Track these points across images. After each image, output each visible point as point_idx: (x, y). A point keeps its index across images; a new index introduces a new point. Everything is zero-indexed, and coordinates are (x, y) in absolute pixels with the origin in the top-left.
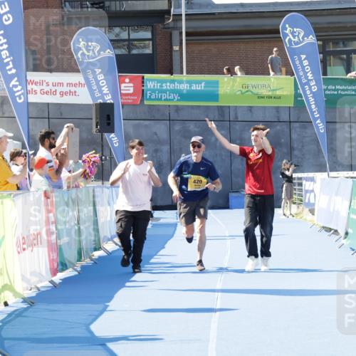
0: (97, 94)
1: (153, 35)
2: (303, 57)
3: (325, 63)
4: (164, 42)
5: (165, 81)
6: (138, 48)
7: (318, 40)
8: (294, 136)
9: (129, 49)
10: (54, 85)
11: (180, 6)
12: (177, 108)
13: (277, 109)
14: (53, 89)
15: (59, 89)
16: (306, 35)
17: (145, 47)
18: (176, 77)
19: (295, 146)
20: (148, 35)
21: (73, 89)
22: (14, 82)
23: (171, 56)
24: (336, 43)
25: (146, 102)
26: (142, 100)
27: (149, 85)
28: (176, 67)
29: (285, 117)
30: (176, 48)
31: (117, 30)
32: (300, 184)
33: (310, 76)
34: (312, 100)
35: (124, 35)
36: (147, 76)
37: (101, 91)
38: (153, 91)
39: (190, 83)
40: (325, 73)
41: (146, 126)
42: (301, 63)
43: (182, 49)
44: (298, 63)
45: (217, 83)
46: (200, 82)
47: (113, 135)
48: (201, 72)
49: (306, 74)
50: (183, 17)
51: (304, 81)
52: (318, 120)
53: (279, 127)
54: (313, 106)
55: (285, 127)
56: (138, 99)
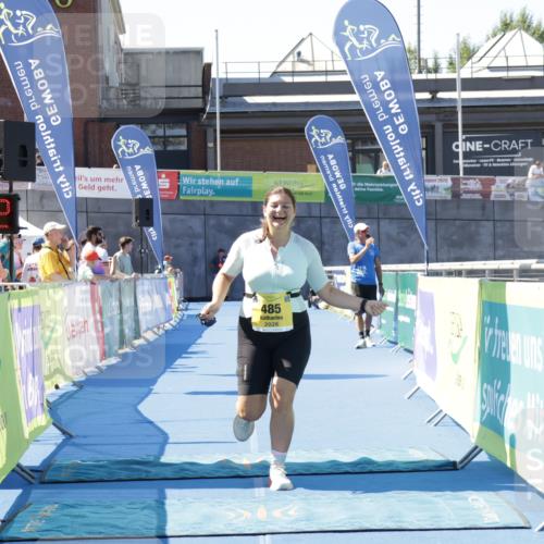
0: (137, 190)
1: (188, 132)
2: (330, 157)
3: (354, 161)
4: (199, 138)
5: (198, 177)
6: (173, 144)
7: (347, 139)
8: (325, 231)
9: (165, 145)
10: (92, 180)
11: (213, 105)
12: (212, 203)
13: (309, 205)
14: (92, 184)
15: (97, 184)
16: (334, 136)
17: (180, 143)
18: (210, 172)
19: (326, 240)
20: (183, 132)
21: (111, 184)
22: (61, 179)
23: (206, 152)
24: (364, 142)
25: (181, 198)
26: (178, 196)
27: (185, 181)
28: (210, 162)
29: (316, 212)
30: (211, 145)
31: (153, 127)
32: (331, 278)
33: (338, 174)
34: (339, 197)
35: (160, 132)
36: (182, 172)
37: (140, 187)
38: (189, 186)
39: (225, 179)
40: (354, 171)
41: (182, 220)
42: (328, 163)
43: (216, 146)
44: (324, 162)
45: (250, 179)
46: (234, 178)
47: (151, 229)
48: (235, 168)
49: (333, 173)
50: (218, 115)
51: (332, 179)
52: (347, 217)
53: (310, 222)
54: (342, 203)
55: (316, 223)
56: (174, 194)
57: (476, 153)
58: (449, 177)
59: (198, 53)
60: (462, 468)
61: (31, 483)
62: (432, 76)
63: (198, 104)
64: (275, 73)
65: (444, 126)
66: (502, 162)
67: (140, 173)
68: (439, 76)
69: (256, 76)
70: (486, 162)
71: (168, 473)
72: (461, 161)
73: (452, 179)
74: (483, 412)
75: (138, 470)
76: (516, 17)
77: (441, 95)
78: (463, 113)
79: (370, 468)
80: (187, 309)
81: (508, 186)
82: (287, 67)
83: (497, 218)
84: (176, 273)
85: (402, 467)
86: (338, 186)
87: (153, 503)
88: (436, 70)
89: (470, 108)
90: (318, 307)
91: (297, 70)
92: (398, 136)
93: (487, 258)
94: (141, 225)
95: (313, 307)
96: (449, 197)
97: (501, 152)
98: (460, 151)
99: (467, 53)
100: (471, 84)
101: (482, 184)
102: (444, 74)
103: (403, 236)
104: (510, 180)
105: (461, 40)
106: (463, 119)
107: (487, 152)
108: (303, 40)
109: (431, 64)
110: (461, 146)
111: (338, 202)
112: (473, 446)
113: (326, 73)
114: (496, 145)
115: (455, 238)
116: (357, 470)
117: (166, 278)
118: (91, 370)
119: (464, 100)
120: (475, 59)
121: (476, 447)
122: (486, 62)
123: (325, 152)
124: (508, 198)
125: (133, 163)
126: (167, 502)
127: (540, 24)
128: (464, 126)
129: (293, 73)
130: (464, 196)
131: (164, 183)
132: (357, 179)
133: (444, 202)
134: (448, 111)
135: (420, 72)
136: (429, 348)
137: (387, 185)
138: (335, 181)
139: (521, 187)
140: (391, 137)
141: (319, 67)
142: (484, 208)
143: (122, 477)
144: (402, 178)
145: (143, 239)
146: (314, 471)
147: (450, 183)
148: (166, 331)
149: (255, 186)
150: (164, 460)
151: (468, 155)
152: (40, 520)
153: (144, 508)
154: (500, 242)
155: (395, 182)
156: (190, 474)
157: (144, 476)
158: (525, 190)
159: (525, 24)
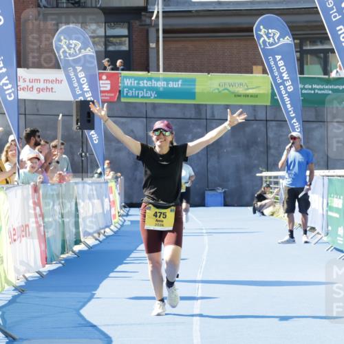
0: (78, 92)
1: (129, 32)
2: (278, 57)
3: (301, 63)
4: (141, 38)
6: (114, 44)
7: (294, 39)
8: (271, 135)
9: (106, 45)
10: (31, 81)
12: (154, 106)
13: (254, 108)
14: (30, 85)
15: (36, 85)
16: (282, 36)
17: (121, 44)
18: (152, 74)
19: (272, 144)
20: (125, 32)
21: (50, 86)
23: (148, 53)
24: (313, 42)
25: (123, 100)
26: (119, 98)
27: (126, 82)
28: (152, 64)
29: (261, 115)
30: (153, 45)
32: (277, 183)
33: (285, 76)
34: (287, 99)
36: (124, 73)
37: (81, 89)
38: (130, 88)
39: (167, 80)
40: (302, 72)
42: (276, 63)
43: (159, 46)
44: (272, 63)
45: (193, 81)
46: (176, 80)
47: (93, 132)
48: (178, 69)
49: (281, 74)
51: (279, 81)
52: (294, 120)
54: (289, 106)
55: (262, 126)
56: (115, 96)
67: (81, 75)
80: (127, 215)
84: (117, 178)
86: (286, 88)
90: (263, 214)
94: (82, 128)
95: (258, 214)
111: (285, 105)
117: (107, 182)
118: (31, 275)
123: (273, 53)
131: (105, 85)
132: (303, 81)
137: (336, 87)
138: (283, 83)
140: (343, 38)
145: (84, 142)
148: (107, 237)
149: (198, 89)
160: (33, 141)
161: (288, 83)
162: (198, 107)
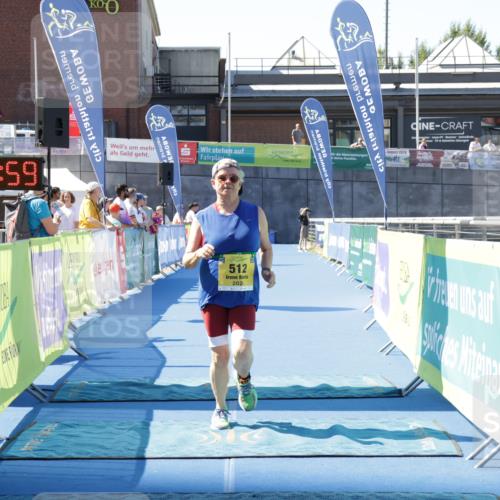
1: (206, 112)
2: (317, 131)
3: (334, 137)
4: (215, 116)
5: (212, 147)
6: (195, 121)
7: (328, 119)
8: (310, 190)
9: (189, 122)
10: (131, 148)
11: (226, 91)
13: (298, 170)
14: (130, 151)
15: (135, 151)
17: (200, 121)
18: (222, 144)
19: (311, 197)
20: (203, 112)
21: (145, 152)
22: (93, 146)
23: (220, 128)
24: (344, 122)
25: (200, 163)
26: (196, 162)
27: (203, 150)
28: (223, 136)
29: (303, 176)
30: (224, 122)
31: (179, 108)
33: (322, 146)
34: (323, 163)
35: (185, 112)
36: (201, 143)
37: (166, 154)
38: (205, 154)
39: (233, 149)
40: (334, 144)
41: (199, 180)
42: (316, 136)
43: (228, 123)
44: (313, 136)
45: (252, 150)
46: (240, 148)
47: (173, 187)
49: (319, 144)
50: (229, 99)
53: (299, 183)
55: (303, 184)
56: (193, 160)
57: (429, 131)
58: (407, 150)
59: (217, 51)
60: (407, 395)
61: (41, 402)
62: (396, 71)
63: (215, 90)
64: (274, 67)
65: (405, 110)
66: (450, 139)
67: (166, 143)
68: (402, 71)
69: (260, 69)
70: (437, 139)
71: (158, 395)
72: (417, 138)
73: (410, 152)
74: (423, 348)
75: (133, 392)
76: (463, 27)
77: (403, 86)
78: (420, 100)
79: (329, 394)
81: (454, 157)
82: (284, 62)
83: (444, 182)
85: (356, 393)
86: (322, 155)
87: (139, 425)
88: (400, 66)
89: (425, 97)
91: (292, 64)
92: (370, 115)
93: (436, 215)
94: (163, 184)
96: (408, 165)
97: (448, 131)
98: (417, 129)
99: (424, 54)
100: (426, 78)
101: (433, 156)
102: (406, 70)
103: (371, 195)
104: (456, 152)
105: (419, 44)
106: (420, 105)
107: (438, 131)
108: (297, 42)
109: (396, 62)
110: (418, 126)
111: (321, 168)
112: (416, 376)
113: (314, 67)
114: (445, 126)
115: (411, 197)
116: (317, 395)
118: (115, 300)
119: (420, 90)
120: (430, 58)
121: (419, 378)
122: (438, 61)
123: (313, 128)
124: (454, 167)
125: (160, 134)
126: (152, 423)
127: (481, 33)
128: (420, 110)
129: (289, 67)
130: (419, 165)
131: (186, 151)
132: (335, 150)
133: (404, 169)
134: (408, 99)
135: (387, 68)
136: (384, 289)
137: (358, 155)
138: (320, 151)
139: (463, 159)
140: (365, 116)
141: (309, 63)
142: (434, 174)
143: (119, 398)
144: (371, 149)
146: (281, 396)
147: (408, 154)
149: (257, 155)
150: (158, 382)
151: (423, 133)
152: (39, 439)
153: (131, 429)
154: (446, 201)
155: (366, 153)
156: (177, 397)
157: (137, 397)
158: (466, 160)
159: (469, 32)
160: (123, 194)
161: (324, 151)
162: (256, 169)
